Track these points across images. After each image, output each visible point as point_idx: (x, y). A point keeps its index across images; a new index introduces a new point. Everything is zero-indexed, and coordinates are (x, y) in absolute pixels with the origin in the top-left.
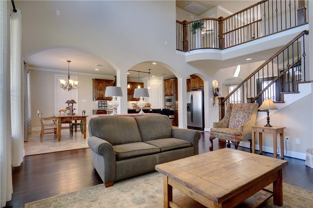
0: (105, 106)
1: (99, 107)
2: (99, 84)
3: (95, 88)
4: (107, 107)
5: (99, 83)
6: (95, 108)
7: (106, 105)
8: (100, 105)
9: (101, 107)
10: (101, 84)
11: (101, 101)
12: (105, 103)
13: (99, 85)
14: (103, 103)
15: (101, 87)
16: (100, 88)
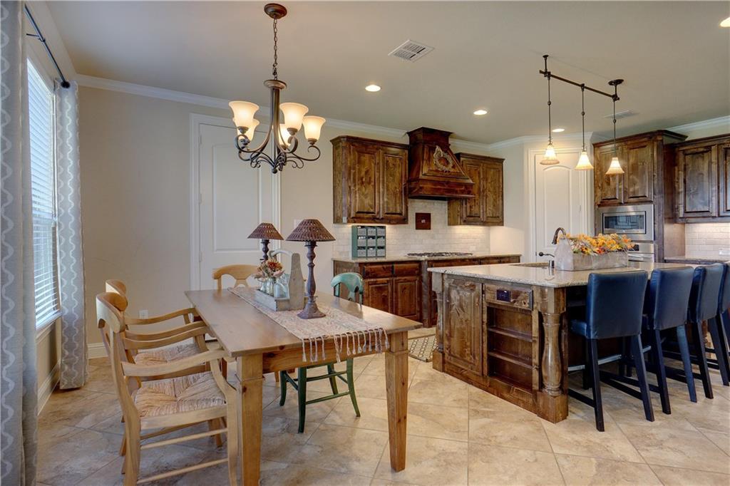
0: (379, 245)
1: (359, 248)
2: (363, 158)
3: (346, 175)
4: (382, 248)
5: (361, 153)
6: (341, 253)
7: (380, 242)
8: (362, 241)
9: (364, 248)
10: (366, 158)
11: (362, 227)
12: (380, 232)
13: (359, 162)
14: (372, 232)
15: (367, 172)
16: (363, 173)
